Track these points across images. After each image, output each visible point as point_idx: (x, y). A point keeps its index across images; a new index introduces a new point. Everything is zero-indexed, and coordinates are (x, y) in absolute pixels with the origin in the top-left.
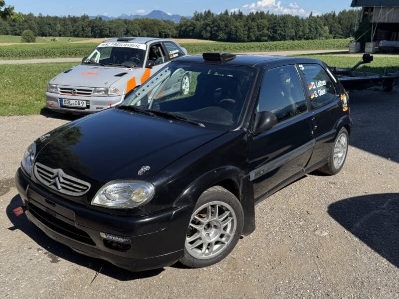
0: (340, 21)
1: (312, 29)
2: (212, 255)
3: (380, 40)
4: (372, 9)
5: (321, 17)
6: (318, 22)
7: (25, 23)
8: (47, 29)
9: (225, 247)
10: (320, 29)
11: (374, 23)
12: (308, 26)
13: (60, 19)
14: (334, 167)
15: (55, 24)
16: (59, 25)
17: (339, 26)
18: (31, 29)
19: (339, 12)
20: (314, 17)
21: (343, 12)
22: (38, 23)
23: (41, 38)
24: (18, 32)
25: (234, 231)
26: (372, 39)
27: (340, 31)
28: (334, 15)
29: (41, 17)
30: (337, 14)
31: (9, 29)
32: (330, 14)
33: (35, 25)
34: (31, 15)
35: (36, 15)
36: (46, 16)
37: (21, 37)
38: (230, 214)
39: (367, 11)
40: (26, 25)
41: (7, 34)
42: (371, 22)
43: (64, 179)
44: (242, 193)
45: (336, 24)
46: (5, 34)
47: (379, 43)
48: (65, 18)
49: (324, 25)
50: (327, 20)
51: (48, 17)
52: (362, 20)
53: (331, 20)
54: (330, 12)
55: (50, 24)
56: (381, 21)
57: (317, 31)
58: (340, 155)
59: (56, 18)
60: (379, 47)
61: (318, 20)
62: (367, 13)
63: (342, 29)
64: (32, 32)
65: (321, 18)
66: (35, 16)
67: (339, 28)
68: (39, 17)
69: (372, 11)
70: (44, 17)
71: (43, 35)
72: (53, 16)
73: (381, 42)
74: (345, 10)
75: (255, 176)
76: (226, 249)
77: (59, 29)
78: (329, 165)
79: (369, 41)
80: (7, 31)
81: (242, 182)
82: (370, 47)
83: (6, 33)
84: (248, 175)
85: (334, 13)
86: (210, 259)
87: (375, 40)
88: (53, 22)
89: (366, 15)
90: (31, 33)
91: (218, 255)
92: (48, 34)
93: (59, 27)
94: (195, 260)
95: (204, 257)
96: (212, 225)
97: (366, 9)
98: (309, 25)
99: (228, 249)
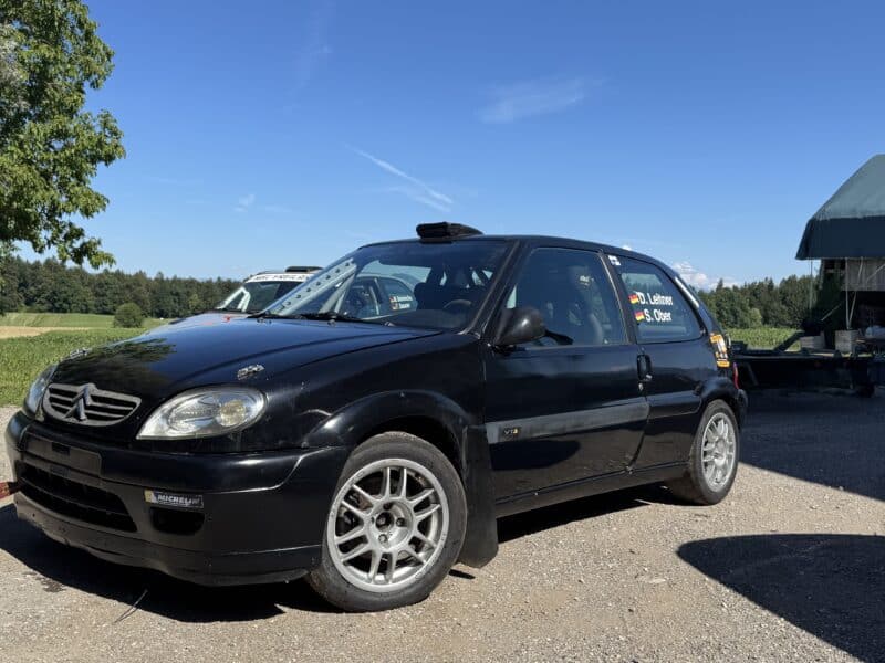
0: (784, 298)
1: (724, 313)
2: (391, 586)
3: (867, 327)
4: (843, 263)
5: (742, 289)
6: (736, 300)
7: (127, 291)
8: (170, 303)
9: (422, 570)
10: (741, 314)
11: (849, 292)
12: (714, 306)
13: (199, 285)
14: (706, 486)
15: (188, 294)
16: (195, 297)
17: (784, 307)
18: (136, 302)
19: (781, 279)
20: (727, 289)
21: (789, 279)
22: (154, 292)
23: (155, 320)
24: (109, 308)
25: (444, 537)
26: (848, 323)
27: (786, 317)
28: (771, 285)
29: (160, 280)
30: (777, 283)
31: (91, 301)
32: (761, 284)
33: (146, 295)
34: (140, 275)
35: (152, 275)
36: (171, 277)
37: (113, 317)
38: (435, 494)
39: (833, 267)
40: (128, 294)
41: (87, 312)
42: (842, 288)
43: (95, 398)
44: (467, 462)
45: (776, 304)
46: (82, 311)
47: (864, 333)
48: (209, 282)
49: (751, 306)
50: (755, 295)
51: (176, 281)
52: (823, 285)
53: (764, 297)
54: (762, 280)
55: (177, 294)
56: (864, 287)
57: (736, 317)
58: (720, 462)
59: (191, 283)
60: (867, 340)
61: (736, 294)
62: (831, 271)
63: (790, 314)
64: (138, 308)
65: (743, 291)
66: (148, 276)
67: (782, 311)
68: (156, 279)
69: (843, 267)
70: (168, 280)
71: (161, 314)
72: (187, 277)
73: (869, 330)
74: (794, 277)
75: (499, 437)
76: (424, 577)
77: (195, 304)
78: (693, 476)
79: (843, 328)
80: (86, 306)
81: (465, 436)
82: (845, 341)
83: (84, 308)
84: (481, 427)
85: (771, 282)
86: (387, 594)
87: (856, 325)
88: (185, 290)
89: (832, 275)
90: (136, 310)
91: (406, 588)
92: (170, 314)
93: (195, 299)
94: (350, 591)
95: (371, 586)
96: (396, 518)
97: (827, 265)
98: (718, 305)
99: (430, 576)
